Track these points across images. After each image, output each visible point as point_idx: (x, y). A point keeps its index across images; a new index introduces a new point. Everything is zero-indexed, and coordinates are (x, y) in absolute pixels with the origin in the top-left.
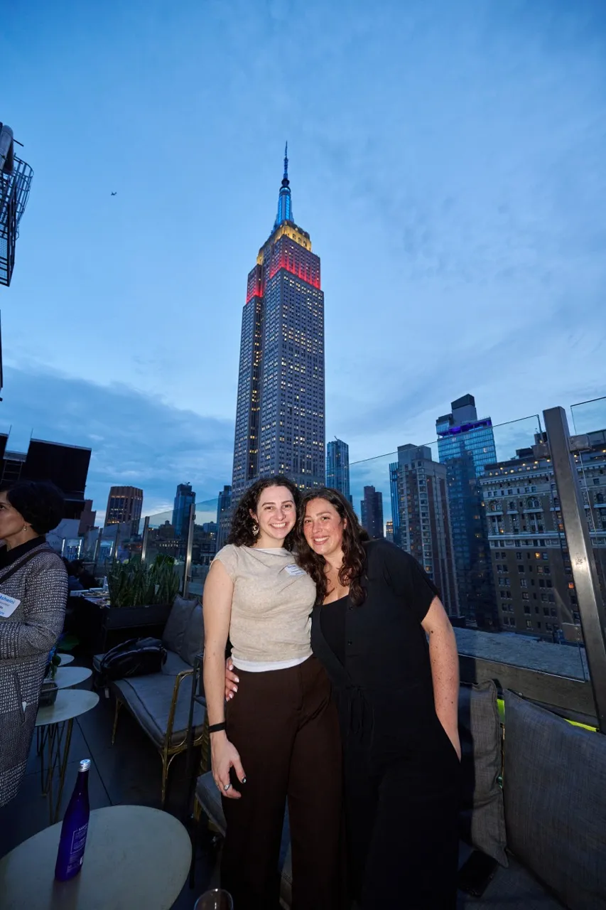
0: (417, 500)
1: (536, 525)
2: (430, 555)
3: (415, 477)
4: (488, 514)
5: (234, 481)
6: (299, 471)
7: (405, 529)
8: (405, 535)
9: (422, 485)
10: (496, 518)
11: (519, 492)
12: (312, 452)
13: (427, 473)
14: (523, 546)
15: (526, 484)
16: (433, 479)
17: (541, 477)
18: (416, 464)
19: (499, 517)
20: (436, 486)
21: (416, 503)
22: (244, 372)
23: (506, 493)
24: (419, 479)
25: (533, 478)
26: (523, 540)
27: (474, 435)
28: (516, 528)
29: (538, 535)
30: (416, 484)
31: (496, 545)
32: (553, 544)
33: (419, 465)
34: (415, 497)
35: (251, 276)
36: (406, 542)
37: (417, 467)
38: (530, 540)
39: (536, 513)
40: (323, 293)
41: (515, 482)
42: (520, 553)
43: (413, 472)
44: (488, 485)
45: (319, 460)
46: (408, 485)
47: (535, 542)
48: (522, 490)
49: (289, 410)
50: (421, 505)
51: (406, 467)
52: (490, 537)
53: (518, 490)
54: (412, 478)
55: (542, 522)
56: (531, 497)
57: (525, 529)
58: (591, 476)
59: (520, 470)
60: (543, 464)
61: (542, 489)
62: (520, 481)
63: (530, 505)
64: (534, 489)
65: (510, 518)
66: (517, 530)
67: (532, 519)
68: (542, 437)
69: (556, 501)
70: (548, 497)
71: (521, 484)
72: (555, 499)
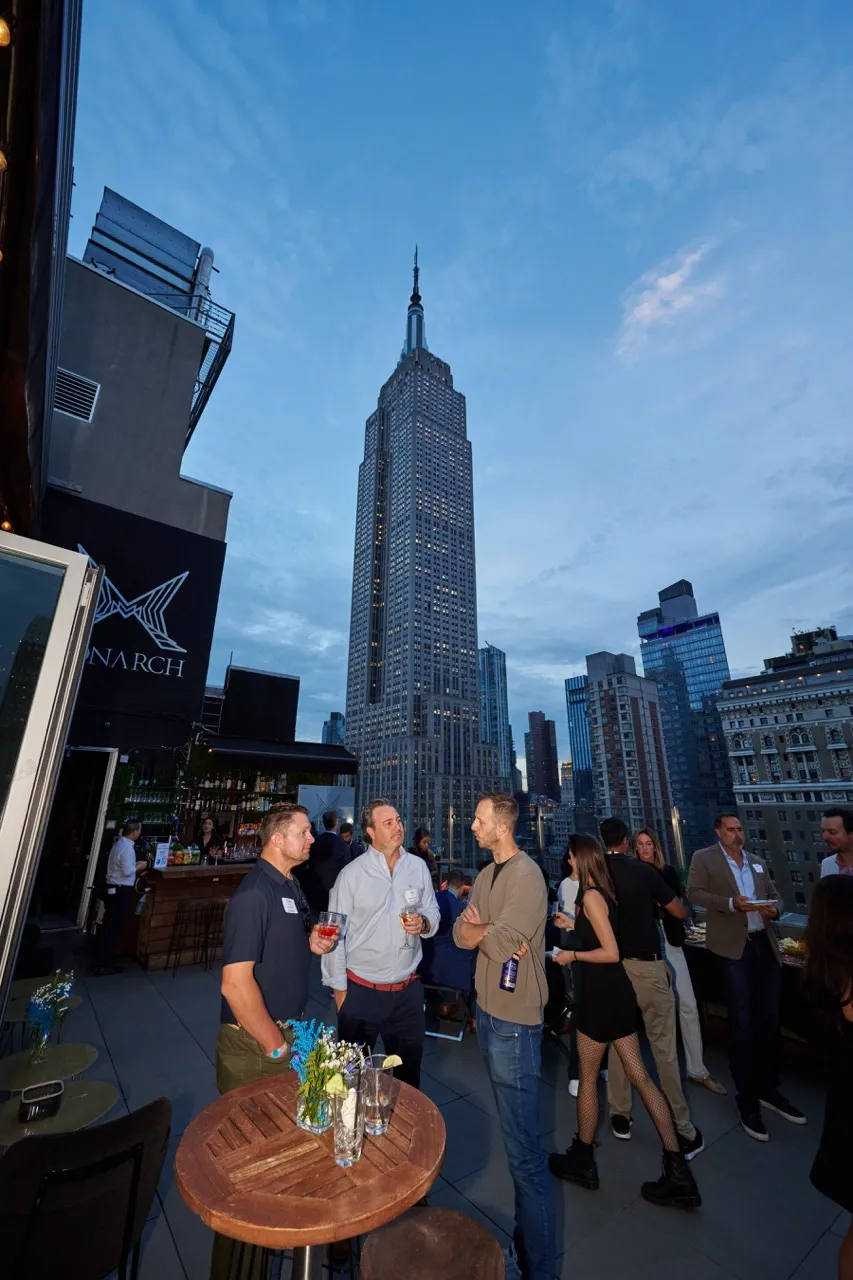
0: (618, 733)
1: (806, 769)
2: (640, 814)
3: (613, 699)
4: (731, 754)
5: (348, 706)
6: (442, 692)
7: (601, 774)
8: (602, 784)
9: (624, 711)
10: (744, 761)
11: (777, 722)
12: (460, 664)
13: (630, 694)
14: (787, 801)
15: (787, 709)
16: (641, 703)
17: (811, 700)
18: (614, 681)
19: (748, 758)
20: (645, 712)
21: (616, 737)
22: (362, 553)
23: (757, 722)
24: (619, 703)
25: (800, 702)
26: (787, 793)
27: (695, 637)
28: (776, 774)
29: (809, 785)
30: (615, 709)
31: (746, 799)
32: (834, 798)
33: (620, 682)
34: (615, 728)
35: (369, 424)
36: (603, 795)
37: (615, 684)
38: (799, 792)
39: (806, 753)
40: (470, 443)
41: (771, 705)
42: (784, 812)
43: (611, 692)
44: (729, 712)
45: (469, 675)
46: (604, 711)
47: (807, 795)
48: (782, 718)
49: (426, 605)
50: (623, 739)
51: (600, 685)
52: (737, 787)
53: (776, 718)
54: (609, 701)
55: (815, 765)
56: (797, 728)
57: (789, 775)
59: (777, 688)
60: (811, 680)
61: (813, 717)
62: (778, 705)
63: (795, 741)
64: (800, 717)
65: (766, 760)
66: (778, 778)
67: (800, 760)
68: (804, 641)
69: (835, 734)
70: (822, 728)
71: (781, 710)
72: (833, 732)
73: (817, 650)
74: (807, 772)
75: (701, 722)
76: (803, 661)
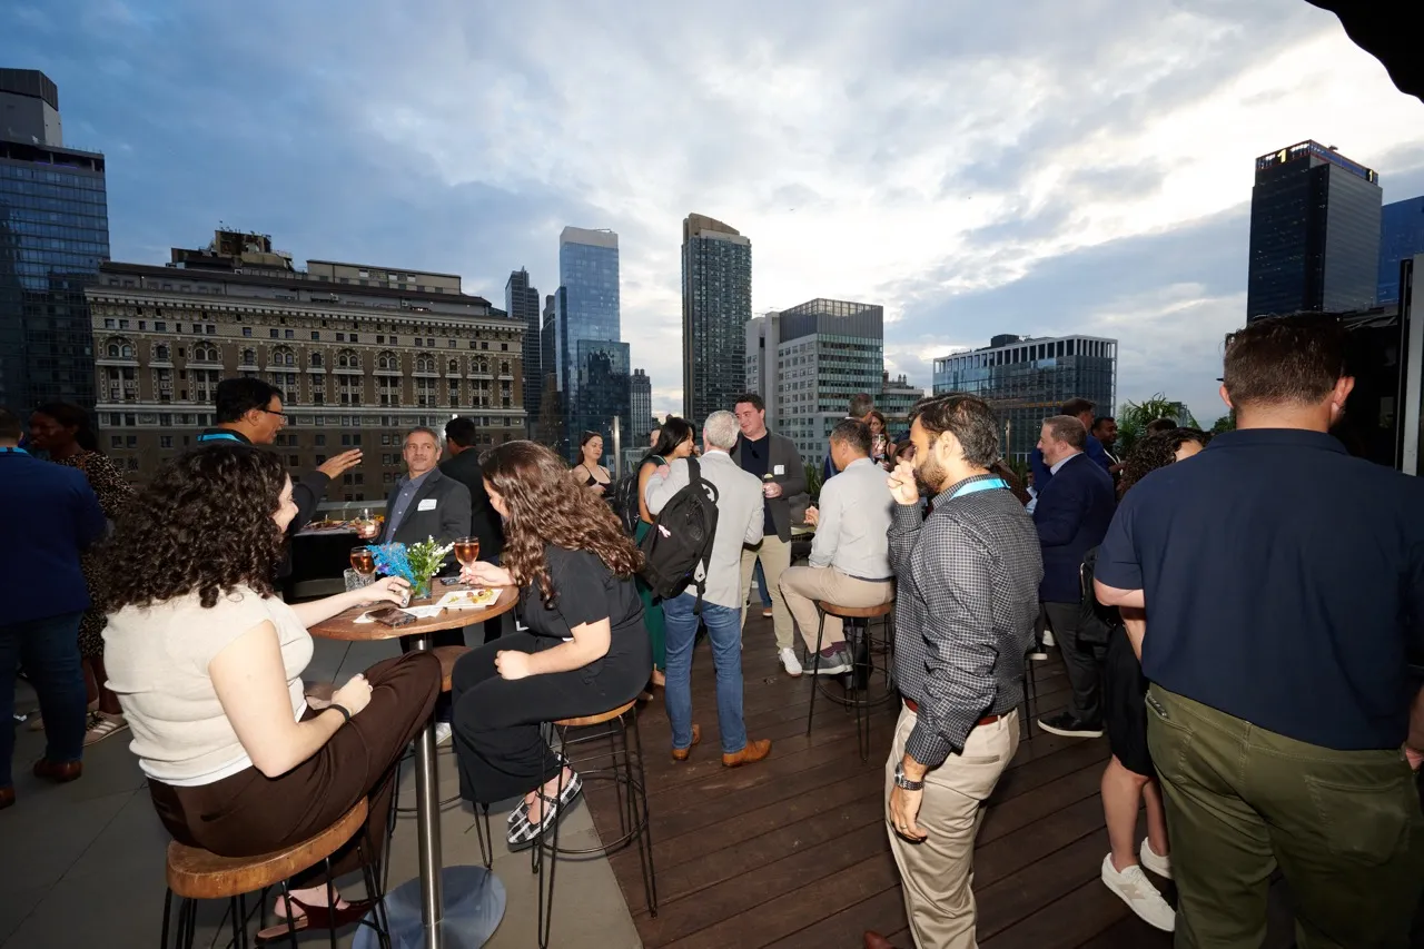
4: (101, 361)
10: (121, 373)
11: (179, 329)
14: (175, 425)
15: (197, 318)
17: (228, 313)
19: (128, 369)
23: (150, 326)
25: (214, 312)
26: (178, 415)
28: (164, 393)
31: (116, 422)
39: (210, 371)
41: (175, 309)
44: (106, 304)
48: (187, 327)
52: (101, 406)
53: (179, 326)
56: (205, 342)
57: (184, 395)
58: (309, 326)
59: (187, 290)
60: (233, 290)
61: (227, 333)
62: (184, 309)
63: (200, 356)
64: (210, 329)
65: (156, 375)
66: (168, 397)
67: (201, 379)
68: (233, 242)
69: (249, 354)
70: (236, 346)
71: (186, 316)
72: (247, 353)
73: (245, 257)
74: (208, 393)
75: (44, 310)
76: (227, 265)
